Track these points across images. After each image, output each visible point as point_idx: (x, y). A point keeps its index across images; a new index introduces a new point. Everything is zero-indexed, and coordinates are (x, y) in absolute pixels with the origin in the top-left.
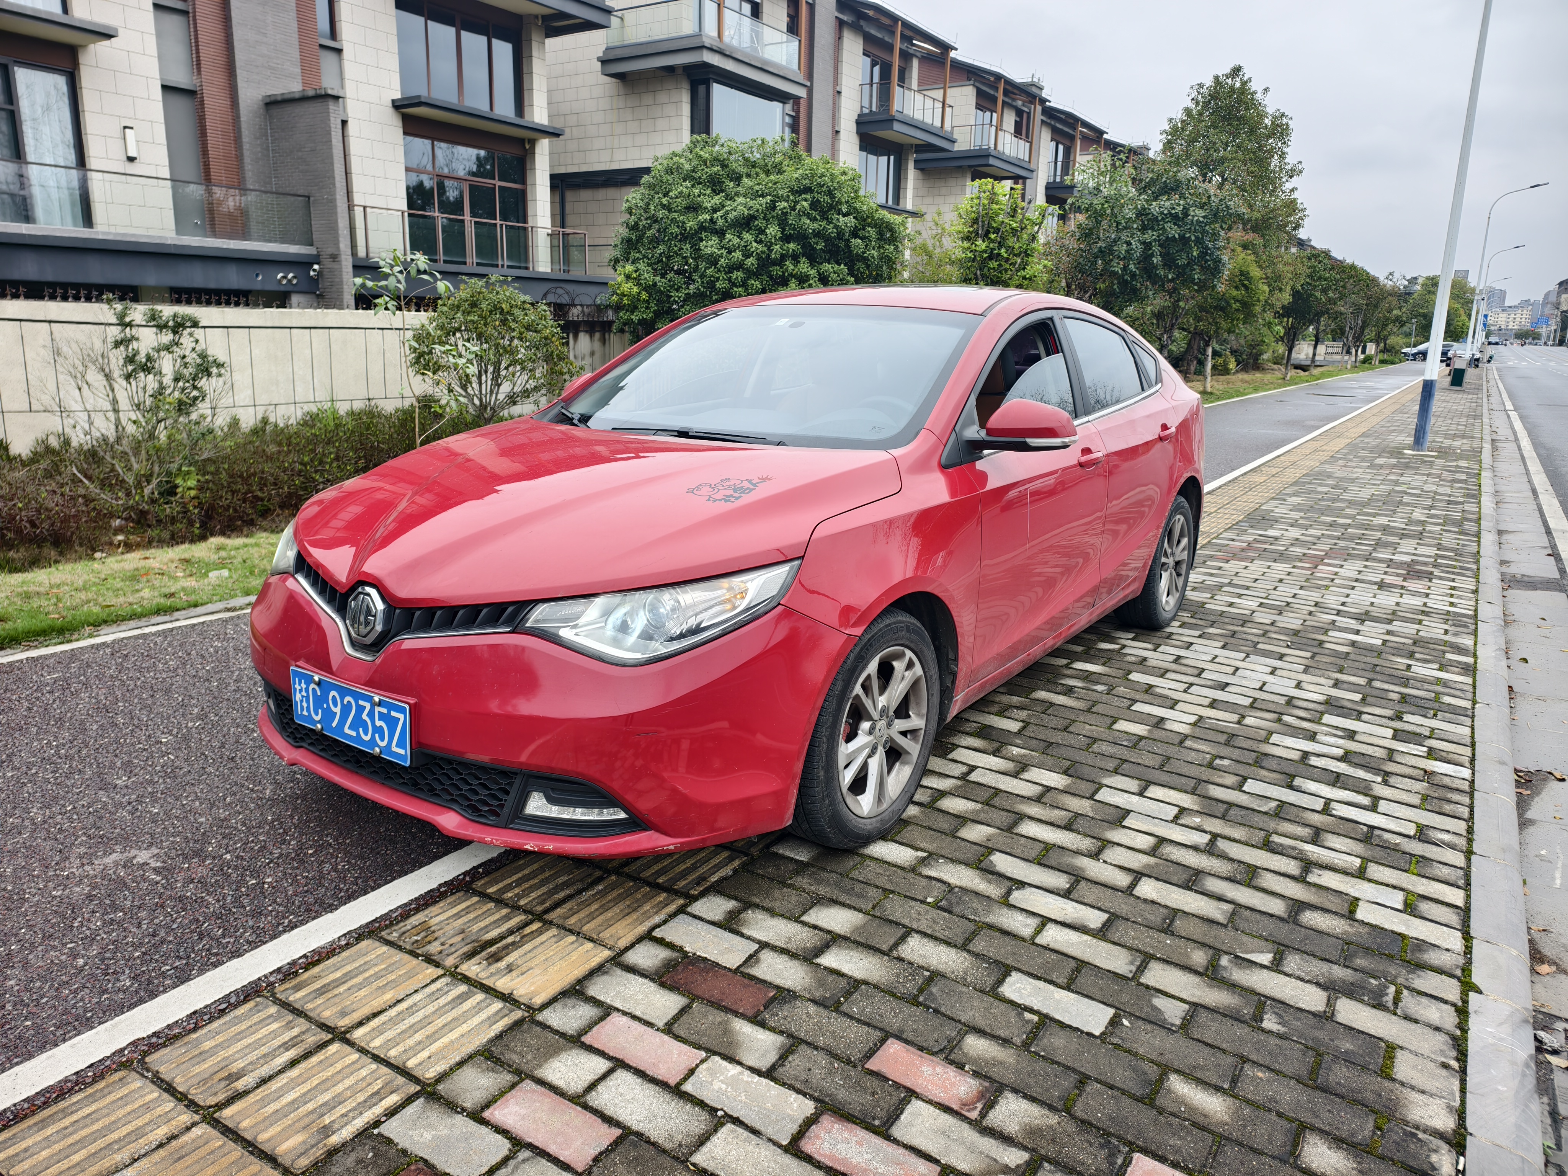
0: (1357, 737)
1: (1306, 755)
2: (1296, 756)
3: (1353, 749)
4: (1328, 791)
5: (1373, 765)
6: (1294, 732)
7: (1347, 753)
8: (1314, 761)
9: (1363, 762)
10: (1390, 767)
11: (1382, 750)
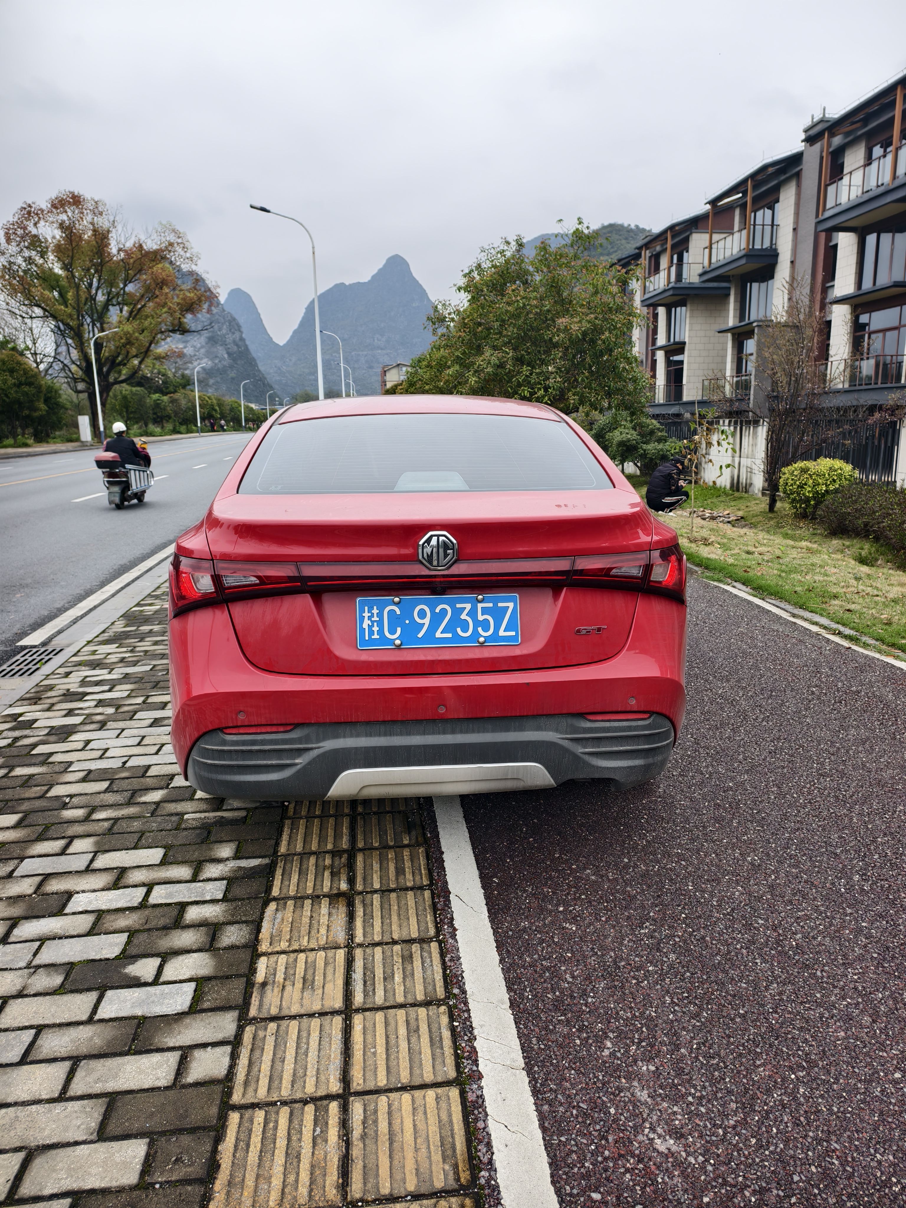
0: (65, 712)
1: (111, 690)
2: (118, 687)
3: (76, 703)
4: (107, 677)
5: (70, 697)
6: (110, 703)
7: (80, 699)
8: (108, 688)
9: (76, 696)
10: (58, 699)
11: (55, 708)
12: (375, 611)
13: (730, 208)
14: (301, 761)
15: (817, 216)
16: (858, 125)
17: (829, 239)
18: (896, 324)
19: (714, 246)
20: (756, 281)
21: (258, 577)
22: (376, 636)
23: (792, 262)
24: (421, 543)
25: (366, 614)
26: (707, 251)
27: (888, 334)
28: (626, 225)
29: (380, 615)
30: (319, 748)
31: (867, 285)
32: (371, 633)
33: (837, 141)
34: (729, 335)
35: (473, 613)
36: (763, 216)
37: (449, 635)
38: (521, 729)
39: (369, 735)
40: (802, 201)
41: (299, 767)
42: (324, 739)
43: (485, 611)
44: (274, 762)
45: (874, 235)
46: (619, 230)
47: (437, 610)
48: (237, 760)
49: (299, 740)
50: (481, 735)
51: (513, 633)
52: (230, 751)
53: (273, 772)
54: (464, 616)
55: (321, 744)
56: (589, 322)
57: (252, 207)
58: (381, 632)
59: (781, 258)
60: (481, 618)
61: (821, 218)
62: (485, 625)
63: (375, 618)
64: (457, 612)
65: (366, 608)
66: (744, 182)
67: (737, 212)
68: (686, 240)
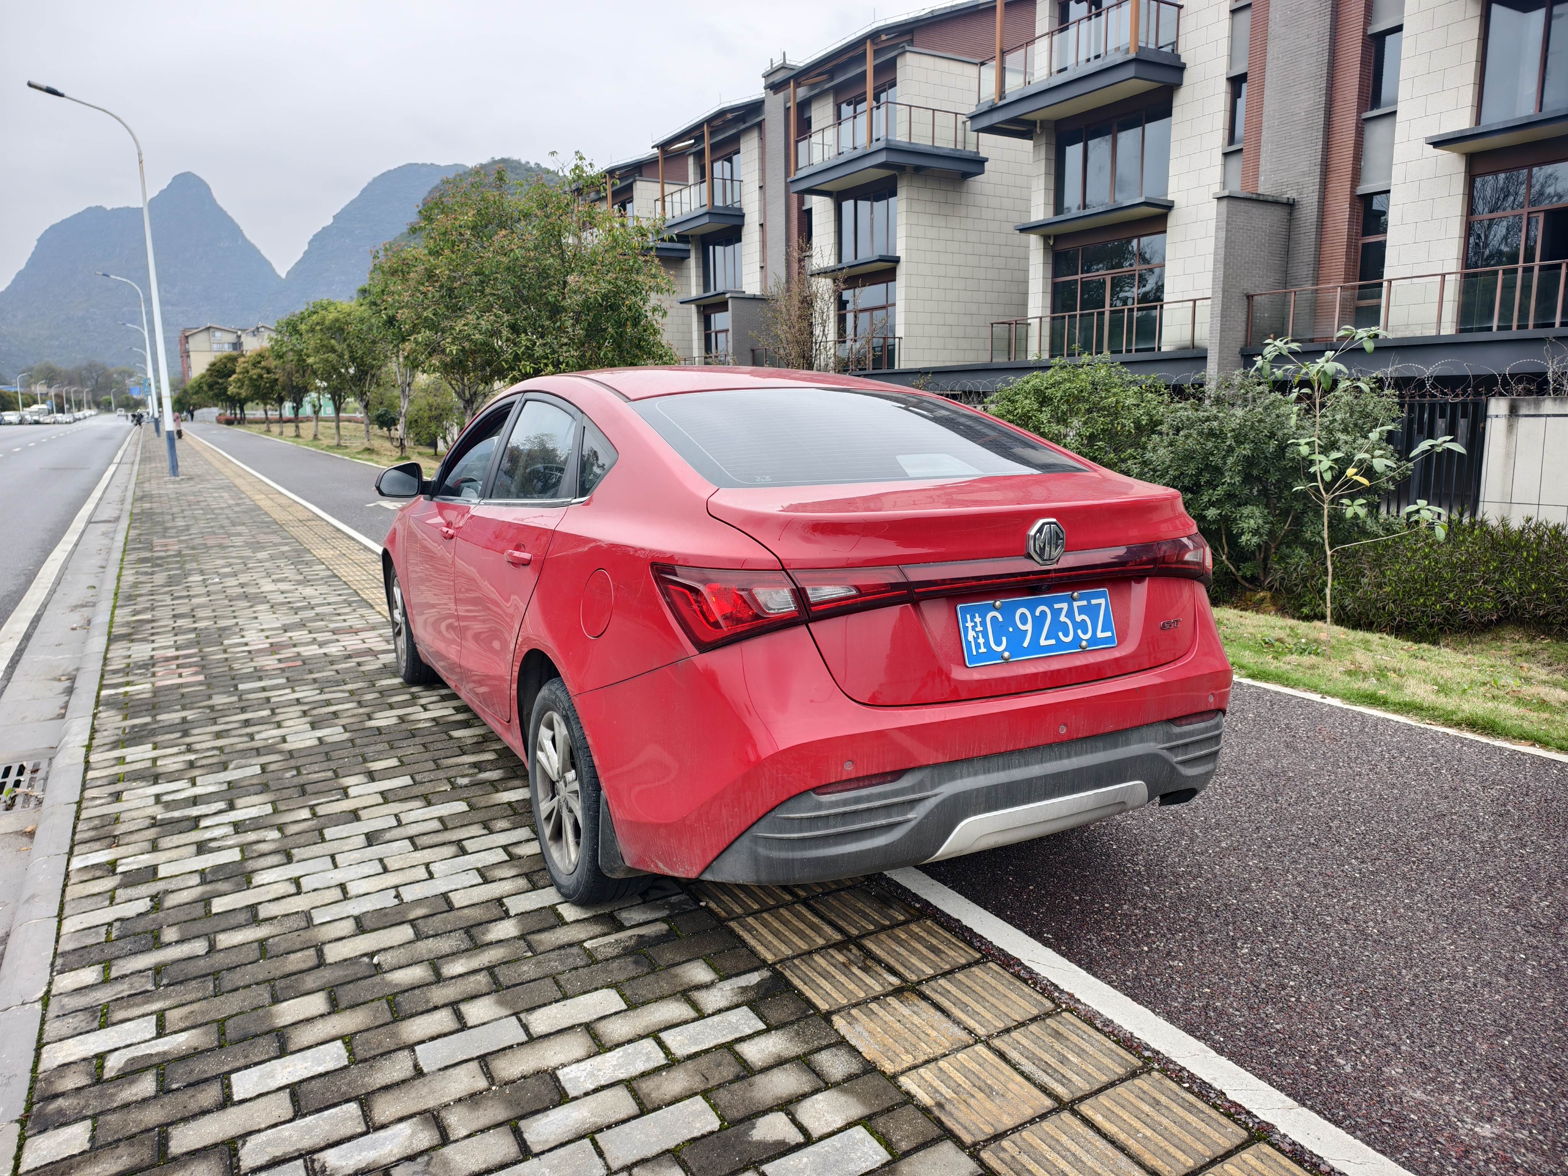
0: (193, 849)
1: (231, 807)
2: (239, 803)
3: (193, 833)
4: (198, 791)
5: (169, 827)
6: (257, 824)
7: (196, 827)
8: (222, 805)
9: (180, 824)
10: (152, 833)
11: (165, 846)
12: (978, 619)
13: (682, 154)
14: (915, 815)
15: (787, 174)
16: (825, 77)
17: (801, 202)
18: (884, 303)
19: (668, 199)
20: (720, 244)
21: (857, 587)
22: (983, 650)
23: (761, 225)
24: (1032, 532)
25: (969, 624)
26: (659, 204)
27: (875, 313)
28: (523, 162)
29: (983, 623)
30: (936, 795)
31: (848, 257)
32: (978, 646)
33: (802, 92)
34: (693, 307)
35: (1070, 614)
36: (720, 168)
37: (1053, 642)
38: (1127, 743)
39: (987, 771)
40: (767, 156)
41: (913, 824)
42: (940, 783)
43: (1081, 610)
44: (884, 822)
45: (852, 202)
46: (516, 168)
47: (1037, 614)
48: (835, 827)
49: (912, 789)
50: (1094, 755)
51: (1109, 634)
52: (827, 817)
53: (879, 835)
54: (1063, 618)
55: (937, 791)
56: (610, 282)
57: (30, 85)
58: (987, 644)
59: (747, 219)
60: (1078, 618)
61: (793, 177)
62: (1083, 625)
63: (979, 628)
64: (1056, 613)
65: (968, 616)
66: (699, 126)
67: (691, 160)
68: (629, 188)
